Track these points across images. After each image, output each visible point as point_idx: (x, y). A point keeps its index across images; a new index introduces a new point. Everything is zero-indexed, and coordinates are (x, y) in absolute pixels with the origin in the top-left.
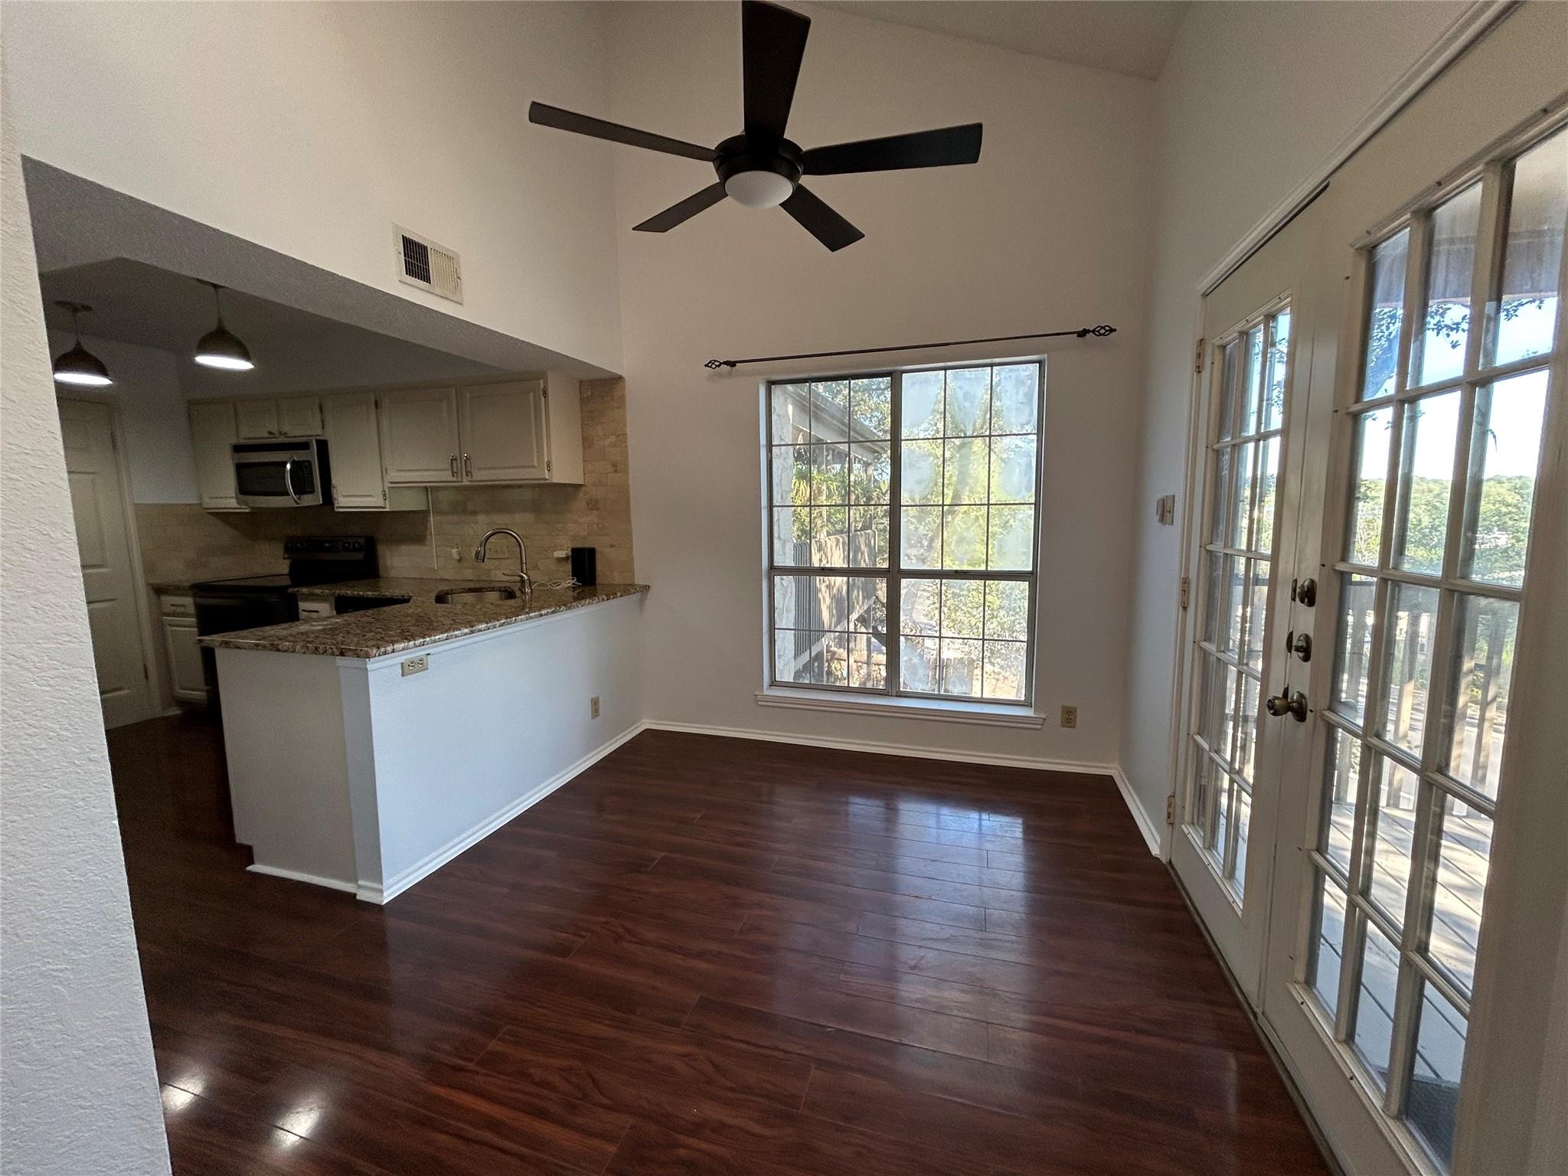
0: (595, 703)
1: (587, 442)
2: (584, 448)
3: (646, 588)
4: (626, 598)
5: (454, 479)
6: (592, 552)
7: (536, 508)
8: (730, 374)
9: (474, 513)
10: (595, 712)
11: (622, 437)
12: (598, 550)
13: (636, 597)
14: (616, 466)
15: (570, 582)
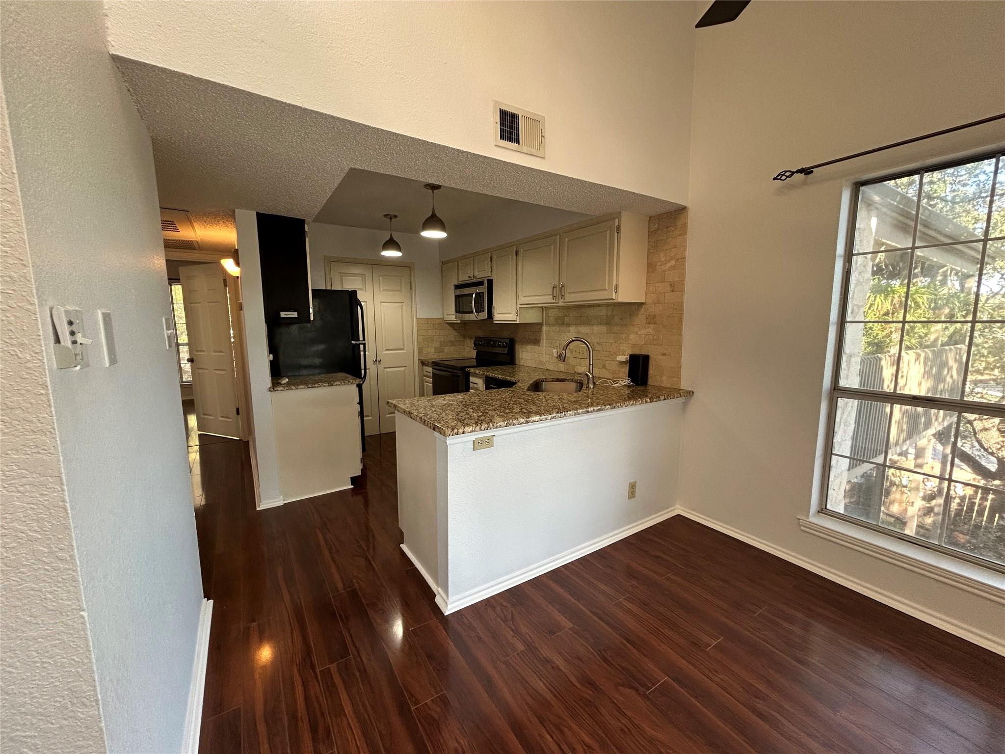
0: (633, 487)
1: (651, 267)
2: (648, 272)
3: (690, 393)
4: (669, 402)
5: (554, 301)
6: (646, 358)
7: (608, 322)
8: (804, 183)
9: (568, 325)
10: (632, 494)
11: (681, 260)
12: (652, 356)
13: (681, 400)
14: (674, 286)
15: (626, 381)
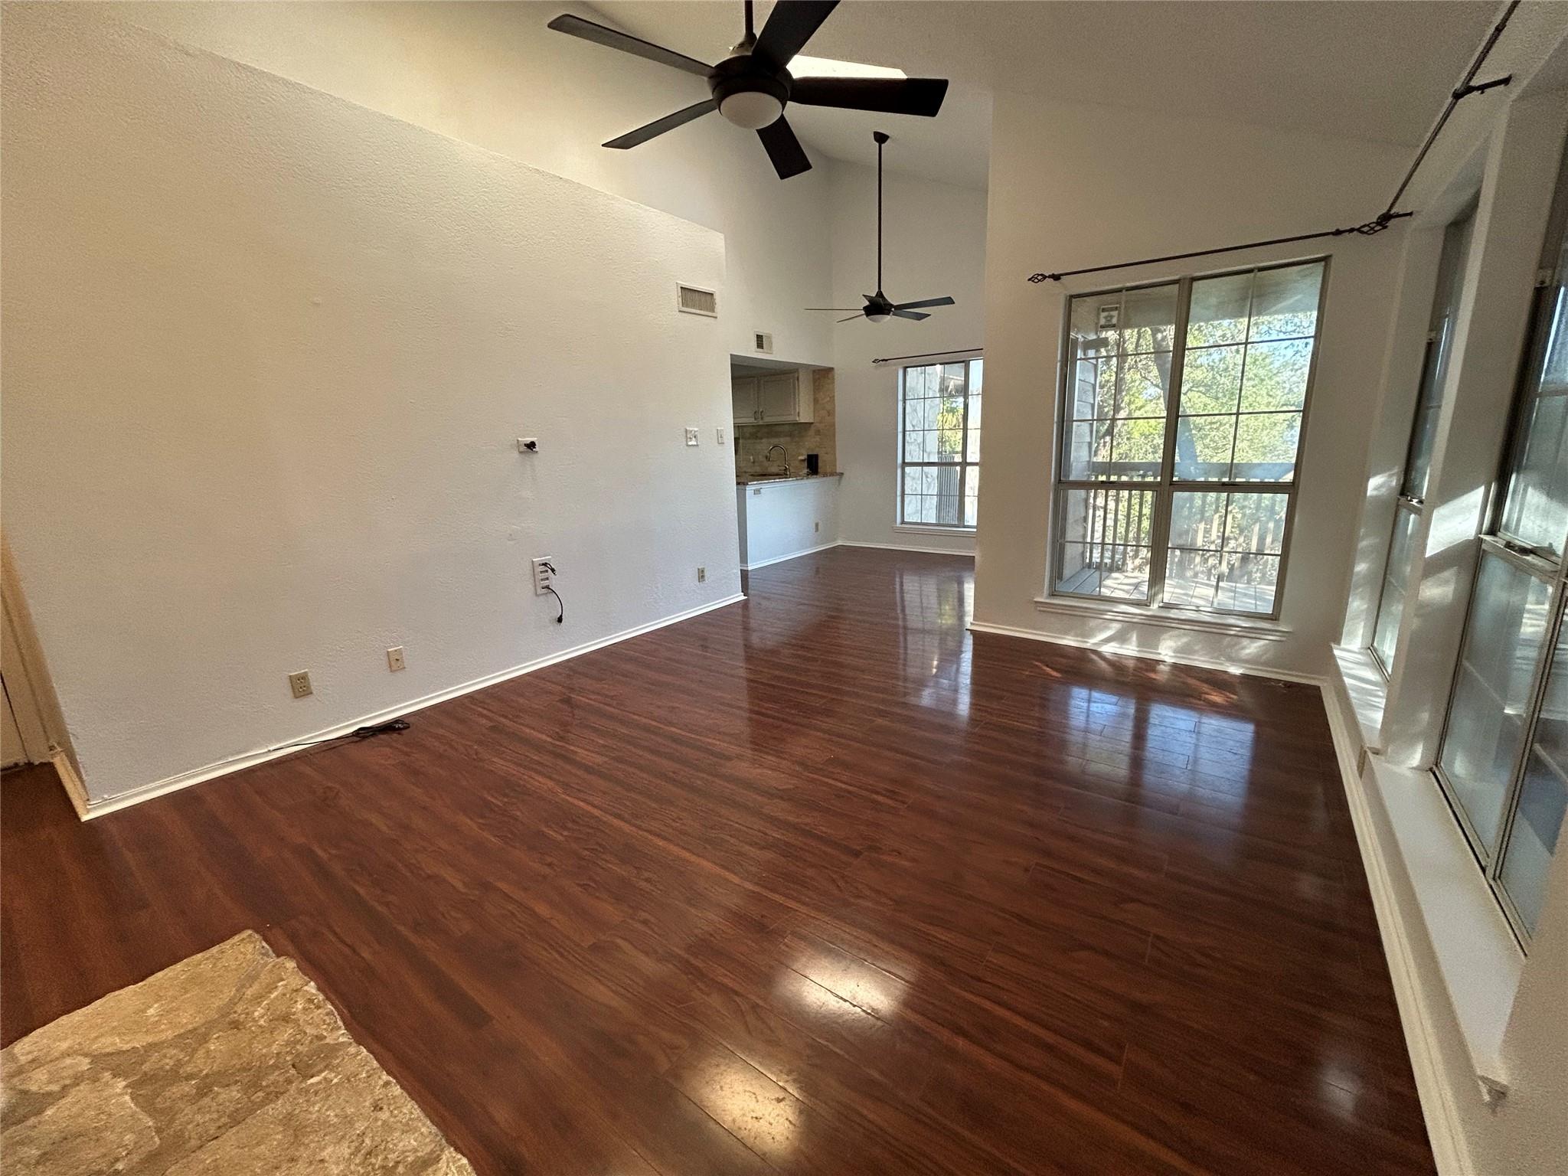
0: (817, 525)
1: (816, 401)
2: (815, 404)
3: (842, 474)
4: (831, 478)
5: (756, 422)
6: (816, 456)
7: (791, 435)
8: (884, 366)
9: (761, 439)
10: (817, 530)
11: (833, 398)
12: (820, 455)
13: (837, 478)
14: (829, 413)
15: (806, 471)
